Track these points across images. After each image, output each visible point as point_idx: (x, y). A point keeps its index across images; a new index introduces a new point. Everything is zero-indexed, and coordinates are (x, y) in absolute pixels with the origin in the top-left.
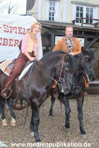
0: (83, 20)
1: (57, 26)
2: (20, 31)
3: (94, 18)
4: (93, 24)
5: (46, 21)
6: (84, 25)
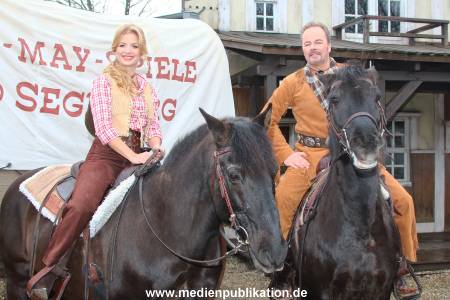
0: (368, 25)
1: (284, 47)
2: (161, 68)
3: (404, 14)
4: (403, 36)
5: (247, 33)
6: (373, 40)
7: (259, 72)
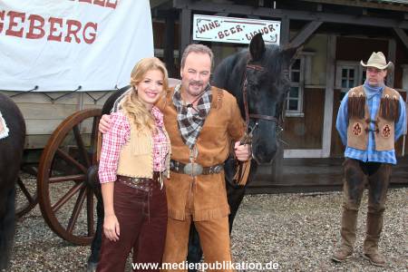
7: (175, 5)
